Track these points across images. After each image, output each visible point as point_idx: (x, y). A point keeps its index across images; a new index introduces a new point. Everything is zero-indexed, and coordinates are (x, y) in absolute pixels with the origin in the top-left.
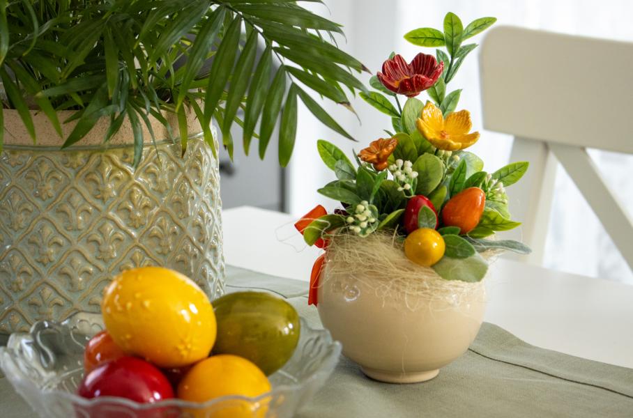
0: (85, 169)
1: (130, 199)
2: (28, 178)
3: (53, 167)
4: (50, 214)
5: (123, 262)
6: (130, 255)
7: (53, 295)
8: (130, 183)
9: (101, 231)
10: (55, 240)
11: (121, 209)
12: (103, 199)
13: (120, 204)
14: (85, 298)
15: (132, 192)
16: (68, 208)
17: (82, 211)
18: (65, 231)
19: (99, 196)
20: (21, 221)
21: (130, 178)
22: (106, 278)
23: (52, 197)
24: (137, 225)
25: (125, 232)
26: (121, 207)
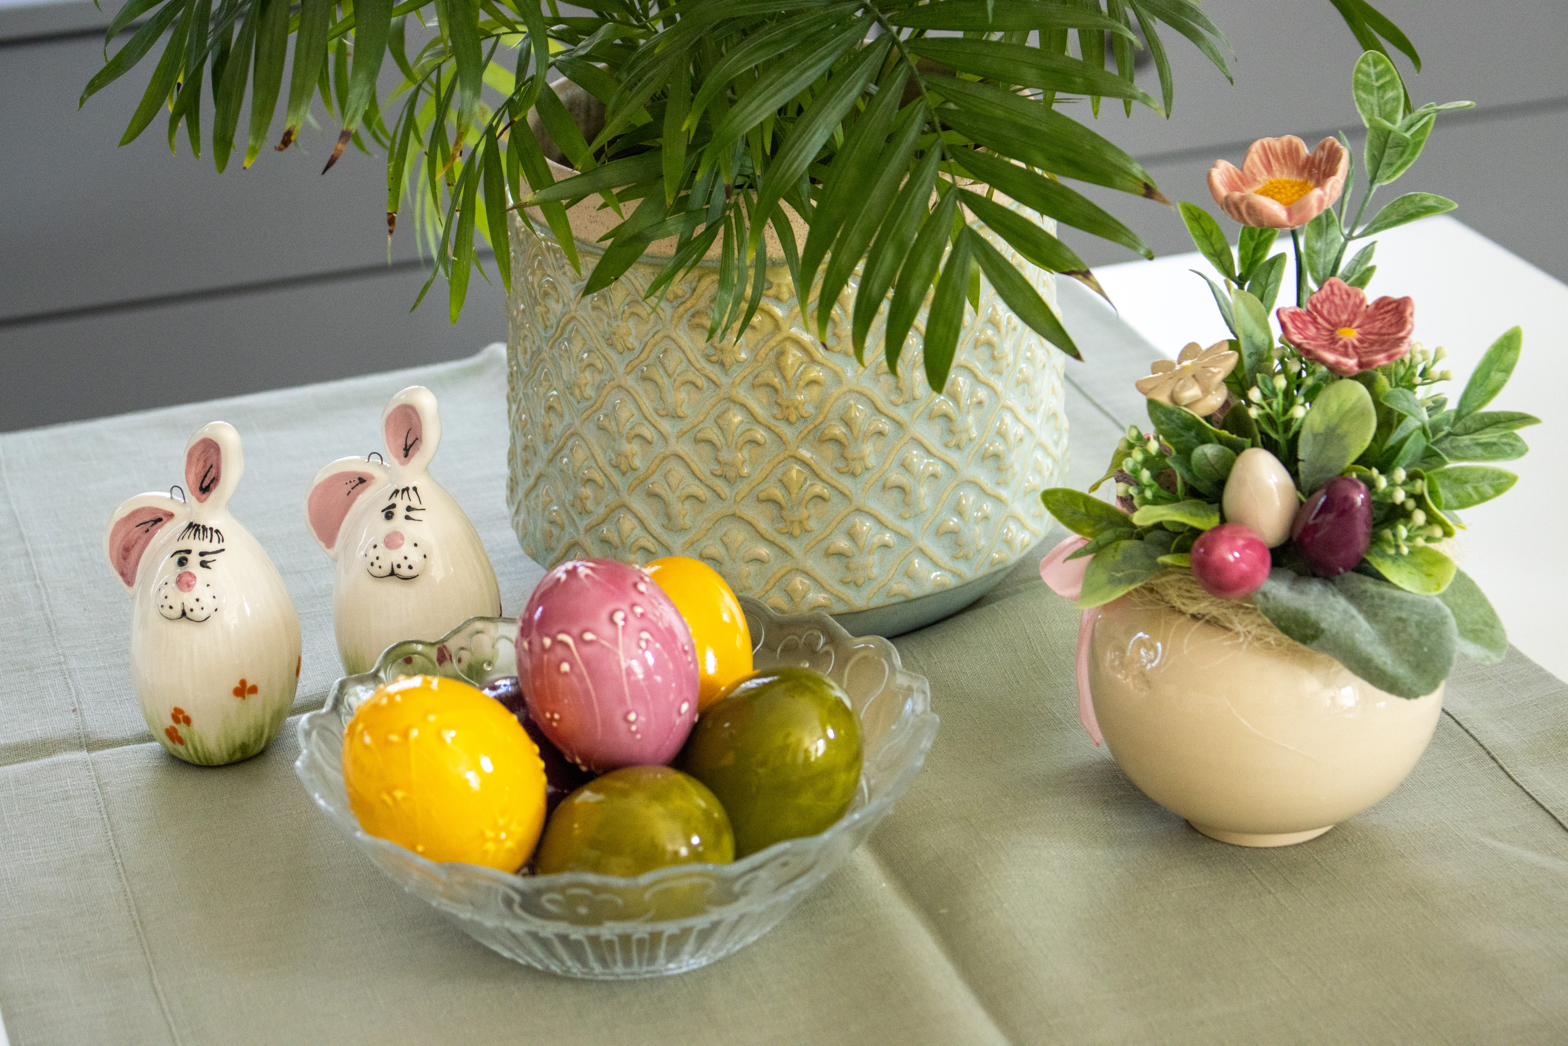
0: (688, 304)
1: (780, 368)
2: (594, 308)
3: (634, 291)
4: (630, 382)
5: (764, 486)
6: (779, 472)
7: (638, 531)
8: (779, 337)
9: (719, 422)
10: (638, 430)
11: (760, 385)
12: (722, 364)
13: (757, 376)
14: (692, 544)
15: (782, 353)
16: (658, 375)
17: (683, 384)
18: (655, 416)
19: (714, 358)
20: (586, 385)
21: (777, 326)
22: (731, 512)
23: (633, 349)
24: (793, 418)
25: (768, 428)
26: (760, 380)
